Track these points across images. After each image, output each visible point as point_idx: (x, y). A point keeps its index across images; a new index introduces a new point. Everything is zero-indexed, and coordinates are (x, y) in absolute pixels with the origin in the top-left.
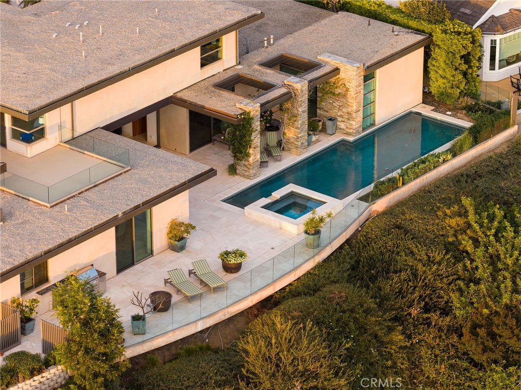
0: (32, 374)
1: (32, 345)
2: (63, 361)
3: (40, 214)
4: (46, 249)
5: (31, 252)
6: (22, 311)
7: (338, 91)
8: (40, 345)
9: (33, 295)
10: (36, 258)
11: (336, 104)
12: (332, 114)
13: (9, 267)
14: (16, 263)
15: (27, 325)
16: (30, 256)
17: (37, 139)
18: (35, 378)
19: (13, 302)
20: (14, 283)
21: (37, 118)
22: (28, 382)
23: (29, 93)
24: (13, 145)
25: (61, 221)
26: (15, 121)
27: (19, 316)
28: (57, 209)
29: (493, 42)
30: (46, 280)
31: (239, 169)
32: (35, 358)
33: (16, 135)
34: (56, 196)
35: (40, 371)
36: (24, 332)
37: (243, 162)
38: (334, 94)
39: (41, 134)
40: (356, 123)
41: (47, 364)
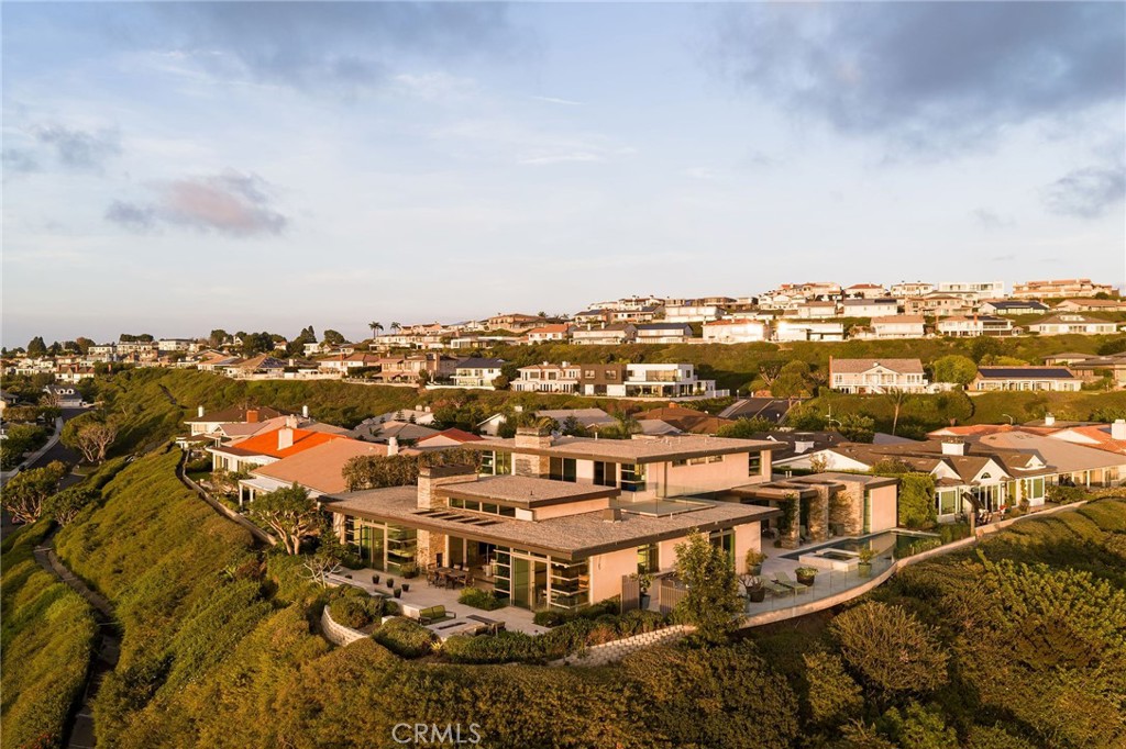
0: (655, 628)
15: (645, 598)
17: (641, 489)
19: (632, 577)
20: (634, 555)
30: (657, 570)
35: (661, 626)
37: (786, 537)
41: (667, 623)
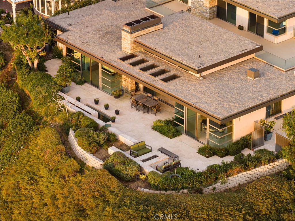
0: (269, 162)
1: (270, 146)
2: (287, 156)
3: (280, 75)
4: (282, 94)
5: (273, 95)
6: (266, 127)
8: (274, 147)
9: (272, 119)
10: (275, 99)
13: (260, 102)
14: (265, 100)
15: (268, 135)
16: (273, 97)
17: (281, 34)
18: (271, 164)
19: (261, 122)
21: (282, 22)
22: (266, 166)
24: (268, 36)
25: (291, 79)
26: (270, 23)
27: (264, 130)
28: (289, 72)
32: (271, 153)
33: (270, 31)
35: (273, 161)
36: (266, 139)
39: (283, 31)
41: (278, 157)
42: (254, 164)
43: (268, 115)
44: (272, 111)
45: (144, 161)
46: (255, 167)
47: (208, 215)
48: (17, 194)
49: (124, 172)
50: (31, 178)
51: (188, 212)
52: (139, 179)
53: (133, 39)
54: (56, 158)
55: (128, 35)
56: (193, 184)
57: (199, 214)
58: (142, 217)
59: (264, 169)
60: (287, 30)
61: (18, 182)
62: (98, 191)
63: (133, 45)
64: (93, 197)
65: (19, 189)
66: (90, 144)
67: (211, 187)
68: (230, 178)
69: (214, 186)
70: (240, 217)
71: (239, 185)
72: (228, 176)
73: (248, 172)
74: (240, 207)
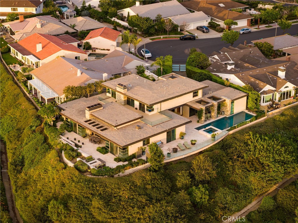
0: (142, 164)
1: (144, 158)
2: (149, 162)
3: (150, 128)
4: (149, 136)
5: (145, 136)
6: (142, 150)
7: (225, 105)
8: (146, 158)
9: (146, 146)
11: (225, 108)
12: (223, 110)
13: (140, 139)
14: (142, 139)
15: (144, 153)
16: (145, 137)
17: (152, 111)
18: (143, 165)
19: (141, 147)
20: (142, 143)
21: (152, 106)
22: (141, 166)
23: (150, 100)
24: (146, 112)
25: (154, 130)
26: (147, 107)
28: (153, 127)
29: (264, 97)
31: (200, 122)
32: (144, 161)
33: (147, 110)
34: (154, 124)
35: (144, 164)
36: (142, 154)
37: (201, 120)
38: (224, 106)
39: (153, 110)
40: (229, 113)
41: (147, 162)
42: (136, 165)
43: (144, 145)
44: (146, 143)
45: (90, 164)
46: (137, 166)
47: (115, 186)
48: (39, 177)
49: (82, 168)
50: (45, 171)
51: (106, 185)
52: (88, 171)
53: (90, 113)
54: (55, 163)
55: (88, 111)
56: (110, 173)
57: (111, 186)
58: (87, 187)
59: (140, 167)
60: (154, 109)
61: (40, 172)
62: (70, 176)
63: (90, 116)
64: (68, 179)
65: (40, 176)
66: (69, 157)
67: (117, 175)
68: (126, 171)
69: (119, 174)
70: (128, 187)
71: (130, 173)
72: (125, 170)
73: (134, 168)
74: (128, 183)
